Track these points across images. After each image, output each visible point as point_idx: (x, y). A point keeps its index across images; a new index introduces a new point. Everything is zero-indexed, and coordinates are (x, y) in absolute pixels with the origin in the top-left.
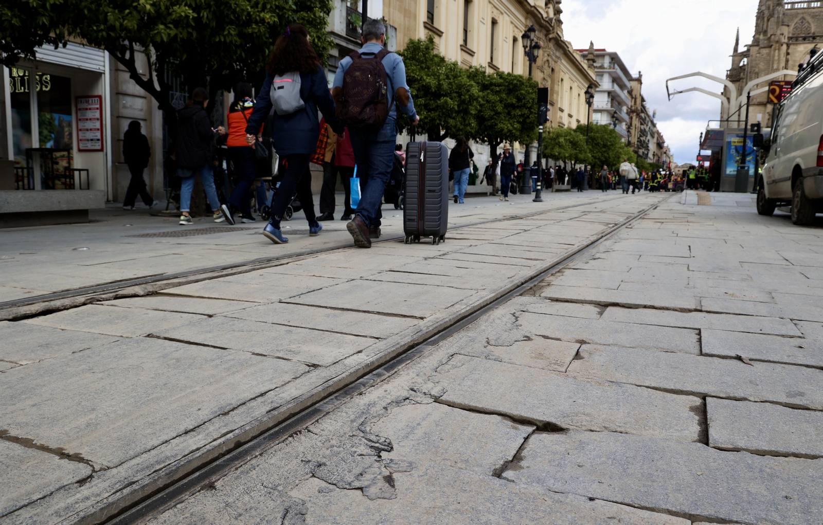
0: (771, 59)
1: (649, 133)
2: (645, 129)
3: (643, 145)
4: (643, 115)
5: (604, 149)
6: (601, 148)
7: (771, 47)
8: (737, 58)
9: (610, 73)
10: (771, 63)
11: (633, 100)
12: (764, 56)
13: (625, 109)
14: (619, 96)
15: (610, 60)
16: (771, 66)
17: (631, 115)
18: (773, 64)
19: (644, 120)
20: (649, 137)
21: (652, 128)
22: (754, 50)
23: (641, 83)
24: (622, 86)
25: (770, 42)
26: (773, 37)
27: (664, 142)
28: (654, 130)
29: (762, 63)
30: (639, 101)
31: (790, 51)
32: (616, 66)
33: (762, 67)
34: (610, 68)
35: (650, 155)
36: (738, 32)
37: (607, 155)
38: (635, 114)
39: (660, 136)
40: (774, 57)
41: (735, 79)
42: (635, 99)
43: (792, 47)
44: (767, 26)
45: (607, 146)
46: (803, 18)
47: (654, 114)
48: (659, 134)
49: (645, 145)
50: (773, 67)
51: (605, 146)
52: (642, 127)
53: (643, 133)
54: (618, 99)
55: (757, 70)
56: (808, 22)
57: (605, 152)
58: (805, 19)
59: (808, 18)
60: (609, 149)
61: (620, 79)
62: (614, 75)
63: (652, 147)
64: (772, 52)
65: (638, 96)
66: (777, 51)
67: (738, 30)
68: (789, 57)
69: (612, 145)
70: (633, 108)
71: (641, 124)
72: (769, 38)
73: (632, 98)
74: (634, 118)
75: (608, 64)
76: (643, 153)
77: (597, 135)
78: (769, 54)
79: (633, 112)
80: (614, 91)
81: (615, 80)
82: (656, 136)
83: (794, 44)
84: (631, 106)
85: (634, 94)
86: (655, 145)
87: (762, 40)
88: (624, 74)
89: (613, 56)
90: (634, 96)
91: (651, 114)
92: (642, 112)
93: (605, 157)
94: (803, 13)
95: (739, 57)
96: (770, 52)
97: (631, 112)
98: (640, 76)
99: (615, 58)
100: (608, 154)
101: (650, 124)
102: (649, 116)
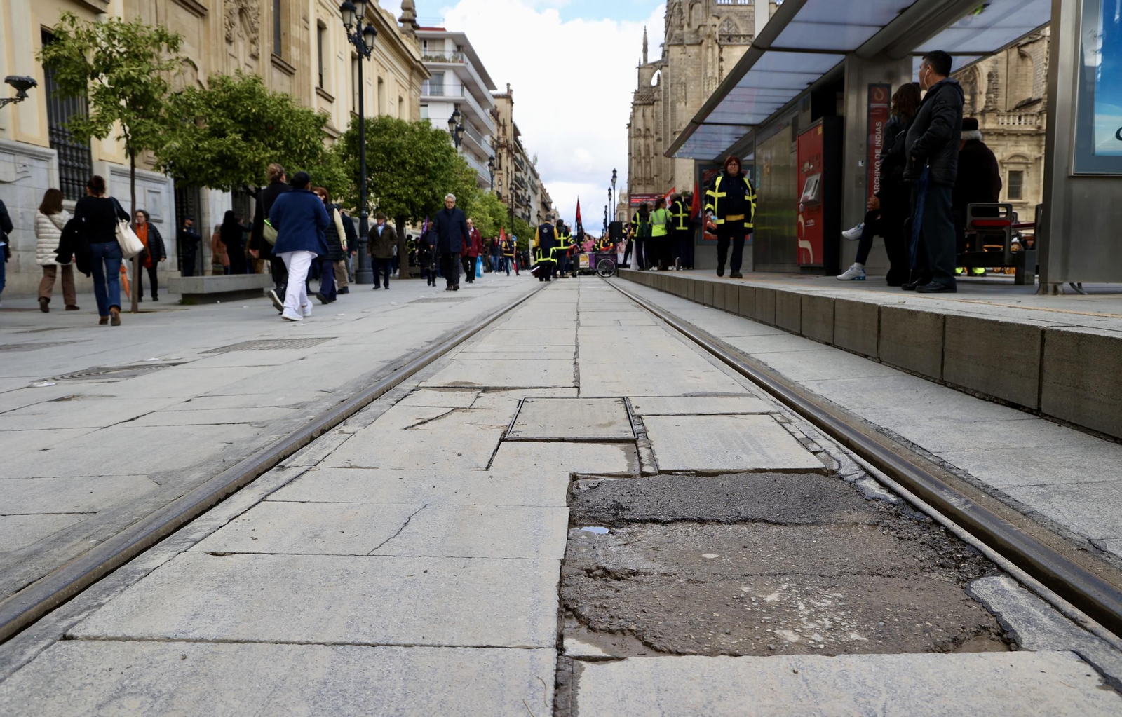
0: (703, 63)
1: (529, 186)
2: (523, 179)
3: (523, 202)
4: (518, 155)
5: (419, 178)
6: (412, 175)
7: (700, 44)
8: (646, 72)
9: (454, 69)
10: (703, 69)
11: (501, 128)
12: (692, 57)
13: (488, 138)
14: (475, 113)
15: (455, 49)
16: (703, 73)
17: (499, 151)
18: (706, 70)
19: (521, 163)
20: (530, 192)
21: (532, 178)
22: (675, 52)
23: (512, 103)
24: (481, 100)
25: (698, 36)
26: (702, 29)
27: (551, 203)
28: (537, 183)
29: (689, 69)
30: (509, 131)
31: (723, 55)
32: (466, 59)
33: (691, 75)
34: (455, 59)
35: (534, 219)
36: (645, 33)
37: (430, 194)
38: (505, 150)
39: (545, 195)
40: (706, 58)
41: (647, 102)
42: (504, 126)
43: (725, 49)
44: (690, 17)
45: (428, 171)
46: (728, 18)
47: (536, 159)
48: (543, 190)
49: (524, 203)
50: (706, 73)
51: (422, 169)
52: (518, 174)
53: (518, 184)
54: (473, 118)
55: (683, 79)
56: (735, 25)
57: (422, 184)
58: (731, 21)
59: (736, 19)
60: (434, 178)
61: (475, 84)
62: (465, 77)
63: (535, 206)
64: (703, 52)
65: (508, 122)
66: (710, 50)
67: (645, 30)
68: (723, 64)
69: (440, 168)
70: (502, 141)
71: (517, 169)
72: (697, 31)
73: (499, 124)
74: (504, 156)
75: (452, 54)
76: (523, 215)
77: (399, 140)
78: (698, 55)
79: (502, 146)
80: (465, 102)
81: (467, 84)
82: (539, 191)
83: (727, 45)
84: (499, 138)
85: (501, 118)
86: (540, 205)
87: (687, 33)
88: (481, 76)
89: (460, 43)
90: (502, 122)
91: (531, 159)
92: (517, 151)
93: (425, 199)
94: (728, 12)
95: (650, 70)
96: (700, 52)
97: (497, 146)
98: (510, 91)
99: (462, 44)
100: (431, 190)
101: (529, 172)
102: (527, 160)
